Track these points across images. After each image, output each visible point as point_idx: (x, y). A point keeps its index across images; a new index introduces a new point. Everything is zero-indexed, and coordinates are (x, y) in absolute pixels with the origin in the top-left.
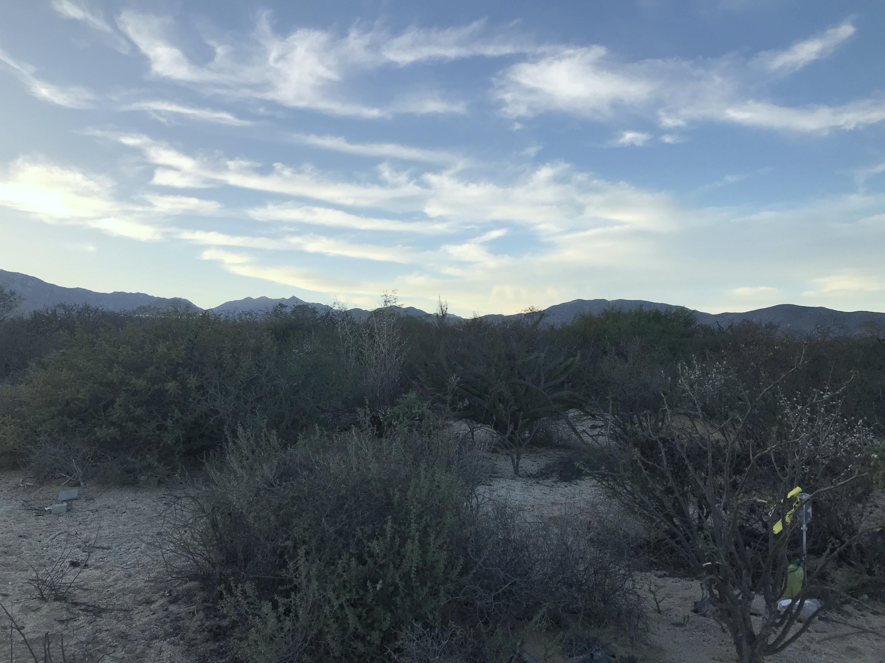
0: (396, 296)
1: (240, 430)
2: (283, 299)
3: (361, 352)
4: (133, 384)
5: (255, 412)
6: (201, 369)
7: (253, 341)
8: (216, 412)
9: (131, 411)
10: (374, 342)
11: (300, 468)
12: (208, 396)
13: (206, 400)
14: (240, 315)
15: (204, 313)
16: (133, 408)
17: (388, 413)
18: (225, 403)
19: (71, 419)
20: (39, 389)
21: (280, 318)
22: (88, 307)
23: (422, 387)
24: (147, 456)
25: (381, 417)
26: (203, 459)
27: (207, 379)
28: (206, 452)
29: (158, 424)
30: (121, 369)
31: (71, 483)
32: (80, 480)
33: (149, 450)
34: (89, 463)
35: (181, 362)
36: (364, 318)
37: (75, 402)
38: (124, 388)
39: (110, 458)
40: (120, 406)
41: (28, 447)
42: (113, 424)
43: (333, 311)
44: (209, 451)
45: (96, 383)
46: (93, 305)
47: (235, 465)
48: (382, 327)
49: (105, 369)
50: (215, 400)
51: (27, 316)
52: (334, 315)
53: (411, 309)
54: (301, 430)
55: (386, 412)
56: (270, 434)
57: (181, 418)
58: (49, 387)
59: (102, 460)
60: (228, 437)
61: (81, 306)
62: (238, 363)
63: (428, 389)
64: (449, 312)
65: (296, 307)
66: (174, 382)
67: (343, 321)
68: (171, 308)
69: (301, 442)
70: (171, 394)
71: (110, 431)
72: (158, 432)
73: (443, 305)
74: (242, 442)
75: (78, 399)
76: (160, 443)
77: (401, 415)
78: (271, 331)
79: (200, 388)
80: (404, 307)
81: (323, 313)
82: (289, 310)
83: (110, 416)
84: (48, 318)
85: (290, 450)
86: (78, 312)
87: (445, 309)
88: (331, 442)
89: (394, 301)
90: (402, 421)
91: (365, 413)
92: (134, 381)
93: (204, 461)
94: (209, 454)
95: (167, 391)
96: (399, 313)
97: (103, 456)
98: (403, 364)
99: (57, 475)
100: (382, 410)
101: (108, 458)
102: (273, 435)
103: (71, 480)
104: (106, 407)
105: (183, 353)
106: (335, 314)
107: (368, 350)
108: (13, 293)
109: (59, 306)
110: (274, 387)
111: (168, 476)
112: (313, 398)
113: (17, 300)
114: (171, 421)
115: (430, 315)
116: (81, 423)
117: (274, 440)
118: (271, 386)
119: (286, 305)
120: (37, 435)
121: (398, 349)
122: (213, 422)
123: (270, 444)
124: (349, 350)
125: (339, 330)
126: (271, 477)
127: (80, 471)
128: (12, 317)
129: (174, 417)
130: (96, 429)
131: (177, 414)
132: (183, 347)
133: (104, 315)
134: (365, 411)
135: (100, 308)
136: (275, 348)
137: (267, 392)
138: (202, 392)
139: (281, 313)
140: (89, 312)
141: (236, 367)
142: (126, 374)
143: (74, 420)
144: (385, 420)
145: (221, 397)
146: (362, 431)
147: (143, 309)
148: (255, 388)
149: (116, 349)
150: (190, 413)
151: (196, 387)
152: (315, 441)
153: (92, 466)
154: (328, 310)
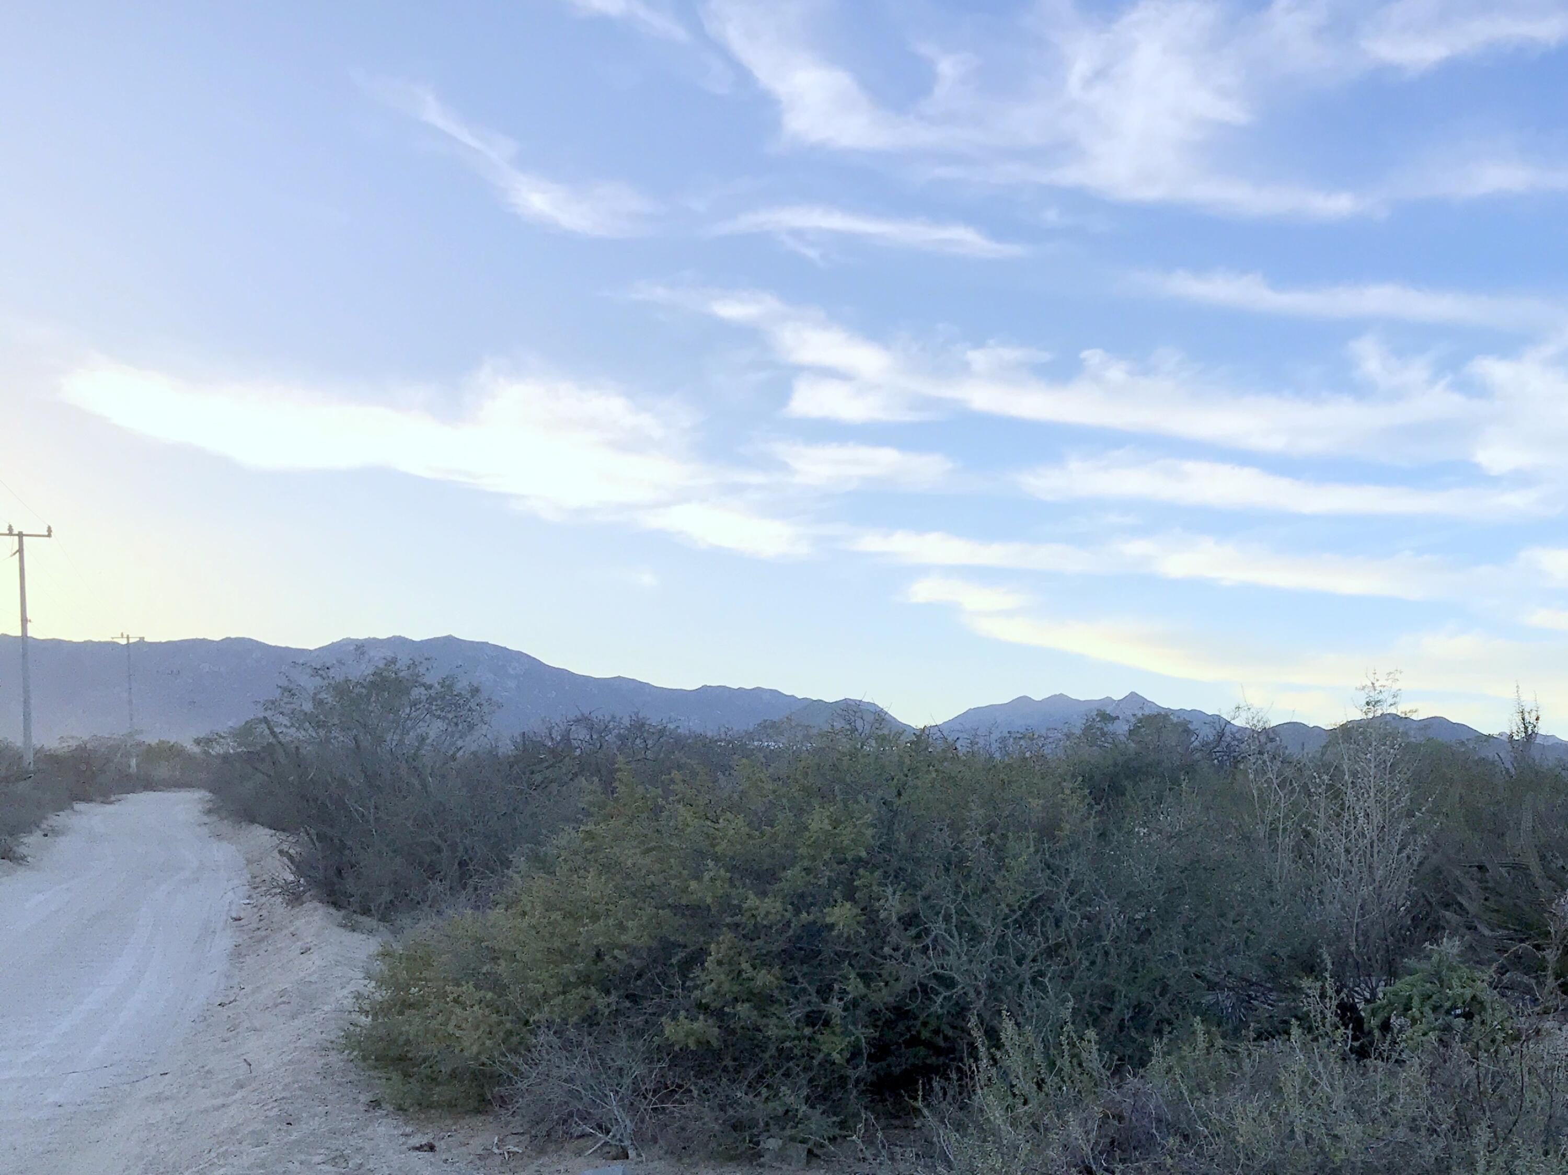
0: (1396, 686)
1: (1008, 1030)
2: (1109, 700)
3: (1307, 834)
4: (750, 909)
5: (1042, 983)
6: (912, 873)
7: (1036, 803)
8: (949, 983)
9: (744, 976)
10: (1343, 809)
11: (1157, 1128)
12: (928, 941)
13: (925, 949)
14: (1003, 740)
15: (918, 733)
16: (751, 969)
17: (1381, 995)
18: (971, 961)
19: (608, 993)
20: (534, 922)
21: (1100, 746)
22: (643, 725)
23: (1471, 928)
24: (783, 1088)
25: (1361, 1006)
26: (916, 1099)
27: (926, 899)
28: (923, 1084)
29: (809, 1009)
30: (722, 872)
31: (607, 1149)
32: (627, 1143)
33: (787, 1075)
34: (648, 1104)
35: (863, 854)
36: (1312, 749)
37: (616, 952)
38: (728, 920)
39: (695, 1093)
40: (720, 963)
41: (512, 1058)
42: (703, 1008)
43: (1234, 730)
44: (930, 1080)
45: (663, 908)
46: (654, 719)
47: (997, 1115)
48: (1363, 769)
49: (685, 872)
50: (945, 952)
51: (506, 748)
52: (1234, 739)
53: (1436, 722)
54: (1159, 1032)
55: (1374, 994)
56: (1081, 1038)
57: (863, 997)
58: (556, 916)
59: (677, 1096)
60: (978, 1043)
61: (626, 722)
62: (1001, 859)
63: (1487, 932)
64: (1543, 729)
65: (1140, 721)
66: (848, 905)
67: (1261, 753)
68: (838, 725)
69: (1157, 1063)
70: (840, 936)
71: (695, 1025)
72: (807, 1031)
73: (1527, 709)
74: (1015, 1061)
75: (623, 947)
76: (813, 1058)
77: (1416, 1002)
78: (1080, 778)
79: (909, 921)
80: (1415, 717)
81: (1207, 733)
82: (1121, 728)
83: (696, 987)
84: (552, 751)
85: (1132, 1082)
86: (619, 736)
87: (1533, 720)
88: (1235, 1065)
89: (1390, 701)
90: (1417, 1015)
91: (1323, 996)
92: (752, 901)
93: (919, 1104)
94: (931, 1087)
95: (831, 927)
96: (1405, 733)
97: (680, 1086)
98: (1421, 864)
99: (577, 1131)
100: (1363, 985)
101: (691, 1091)
102: (1089, 1041)
103: (606, 1143)
104: (686, 966)
105: (869, 832)
106: (1237, 736)
107: (1326, 829)
108: (475, 691)
109: (577, 721)
110: (1089, 920)
111: (833, 1140)
112: (1186, 952)
113: (486, 709)
114: (842, 1003)
115: (1489, 737)
116: (628, 1004)
117: (1092, 1056)
118: (1082, 919)
119: (1114, 715)
120: (531, 1032)
121: (1404, 826)
122: (942, 1007)
123: (1080, 1065)
124: (1277, 829)
125: (1251, 776)
126: (1087, 1149)
127: (628, 1122)
128: (474, 747)
129: (848, 993)
130: (663, 1019)
131: (855, 987)
132: (868, 817)
133: (679, 743)
134: (1323, 987)
135: (671, 726)
136: (1090, 824)
137: (1071, 934)
138: (913, 932)
139: (1104, 734)
140: (645, 735)
141: (998, 869)
142: (732, 885)
143: (613, 998)
144: (1374, 1013)
145: (961, 945)
146: (1315, 1039)
147: (769, 728)
148: (1043, 924)
149: (709, 823)
150: (887, 984)
151: (899, 919)
152: (1195, 1061)
153: (654, 1110)
154: (1220, 726)
